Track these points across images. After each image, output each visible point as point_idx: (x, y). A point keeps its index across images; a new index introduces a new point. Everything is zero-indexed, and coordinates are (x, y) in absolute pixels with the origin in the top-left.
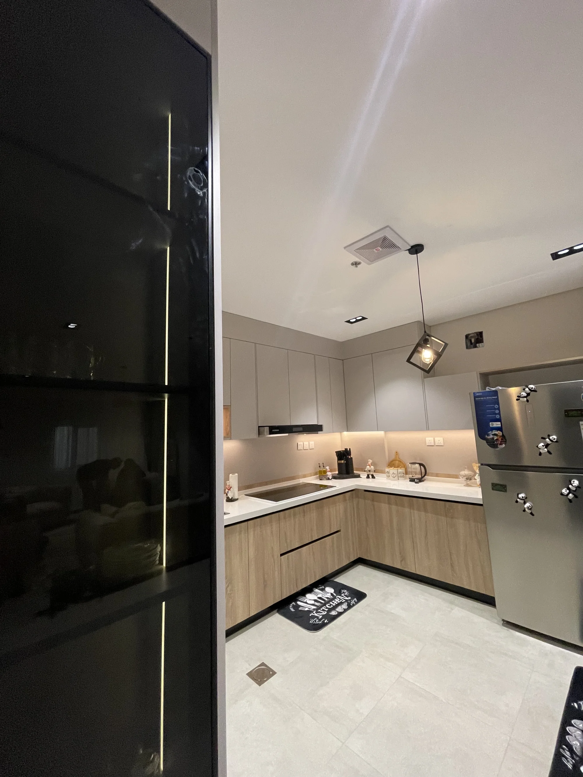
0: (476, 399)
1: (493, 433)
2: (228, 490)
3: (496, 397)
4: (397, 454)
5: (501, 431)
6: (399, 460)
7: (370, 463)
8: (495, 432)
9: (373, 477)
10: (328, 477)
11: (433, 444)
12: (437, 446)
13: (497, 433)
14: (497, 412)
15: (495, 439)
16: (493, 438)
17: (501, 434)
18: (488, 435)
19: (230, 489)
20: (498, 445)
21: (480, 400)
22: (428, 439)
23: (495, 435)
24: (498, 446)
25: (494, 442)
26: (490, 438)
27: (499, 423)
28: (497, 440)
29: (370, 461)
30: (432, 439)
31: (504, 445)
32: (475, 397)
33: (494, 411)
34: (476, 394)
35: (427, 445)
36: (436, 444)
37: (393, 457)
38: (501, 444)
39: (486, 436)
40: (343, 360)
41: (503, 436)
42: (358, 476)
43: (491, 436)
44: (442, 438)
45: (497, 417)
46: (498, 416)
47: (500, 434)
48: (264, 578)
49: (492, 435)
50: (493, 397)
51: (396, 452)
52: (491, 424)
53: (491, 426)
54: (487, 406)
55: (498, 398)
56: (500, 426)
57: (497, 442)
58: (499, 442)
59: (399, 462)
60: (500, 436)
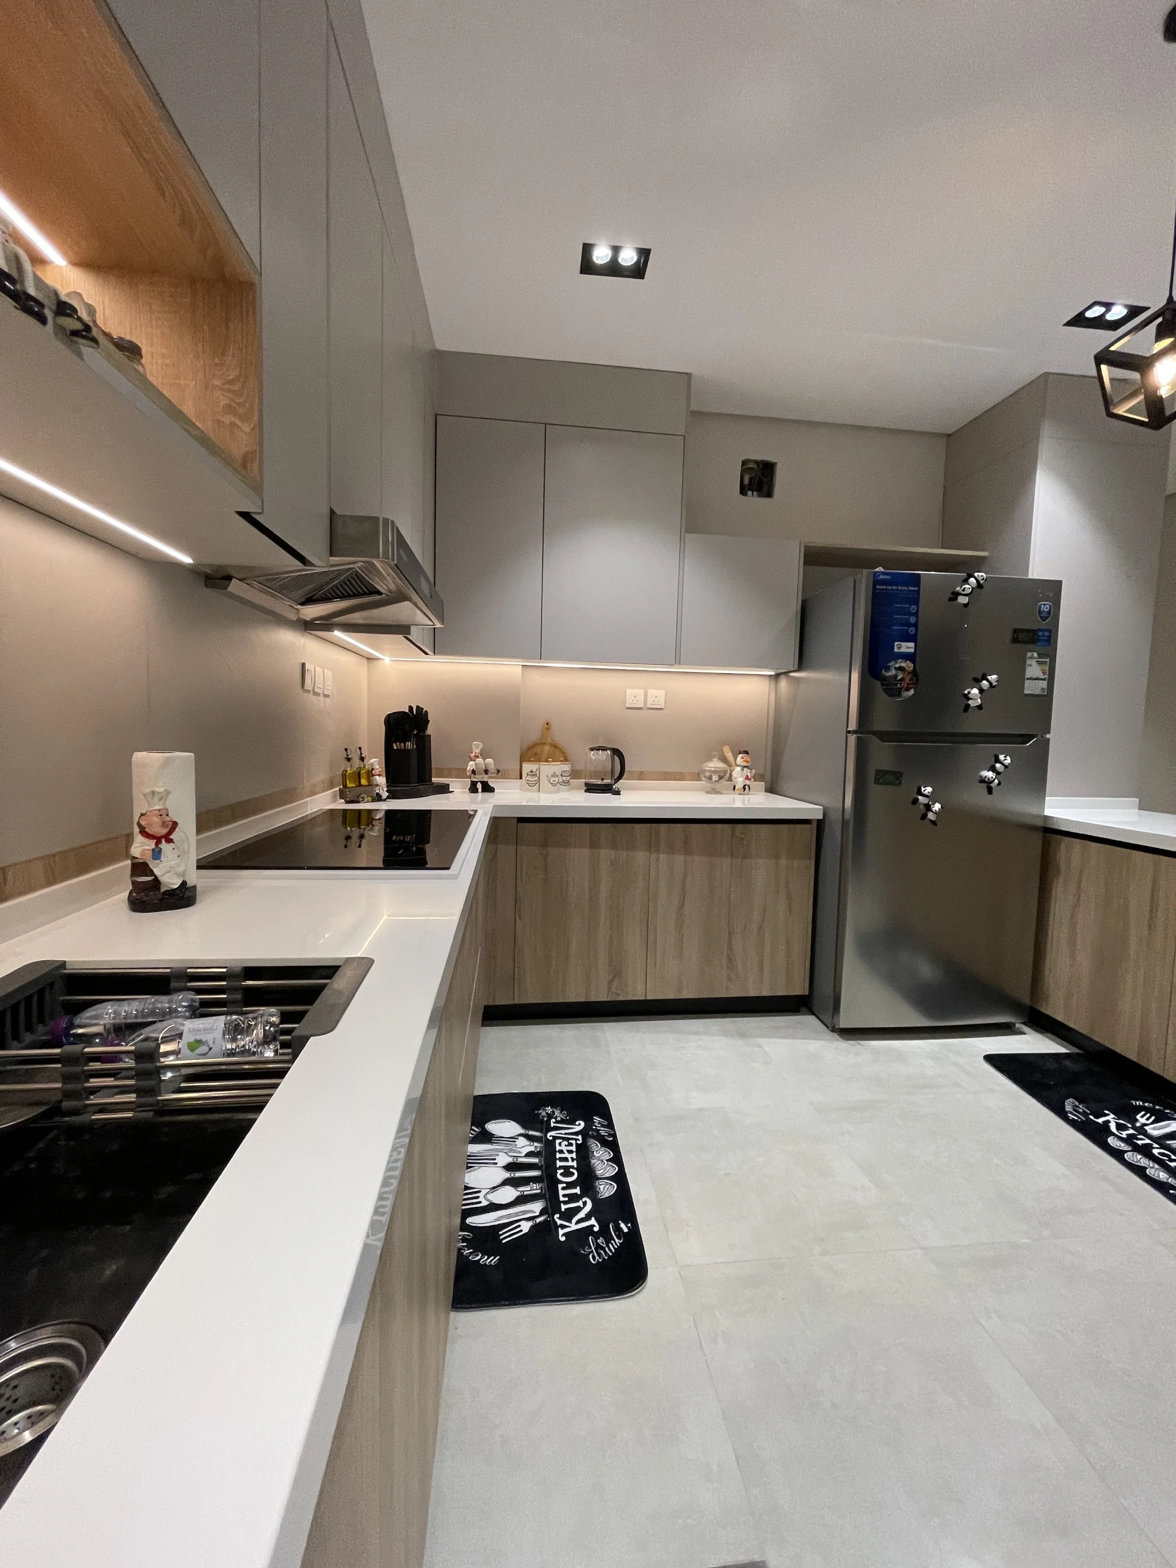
0: (878, 587)
1: (897, 665)
3: (916, 589)
4: (546, 729)
5: (913, 661)
6: (552, 742)
7: (476, 751)
8: (901, 662)
9: (487, 788)
10: (378, 791)
11: (642, 706)
12: (650, 709)
13: (903, 665)
14: (913, 620)
15: (899, 678)
16: (896, 676)
17: (911, 669)
18: (888, 669)
20: (903, 689)
21: (884, 589)
22: (630, 692)
23: (901, 669)
24: (902, 693)
25: (896, 684)
26: (890, 676)
27: (912, 645)
28: (902, 680)
29: (477, 747)
30: (642, 691)
31: (912, 692)
32: (876, 582)
33: (907, 617)
34: (879, 575)
35: (628, 706)
36: (649, 706)
37: (534, 735)
38: (908, 689)
39: (883, 670)
41: (914, 672)
42: (444, 789)
43: (893, 672)
44: (664, 691)
45: (911, 631)
46: (913, 629)
47: (909, 667)
49: (895, 668)
50: (911, 588)
51: (547, 724)
52: (897, 645)
53: (896, 650)
54: (896, 605)
55: (918, 592)
56: (912, 650)
57: (901, 684)
58: (906, 685)
59: (553, 748)
60: (909, 673)
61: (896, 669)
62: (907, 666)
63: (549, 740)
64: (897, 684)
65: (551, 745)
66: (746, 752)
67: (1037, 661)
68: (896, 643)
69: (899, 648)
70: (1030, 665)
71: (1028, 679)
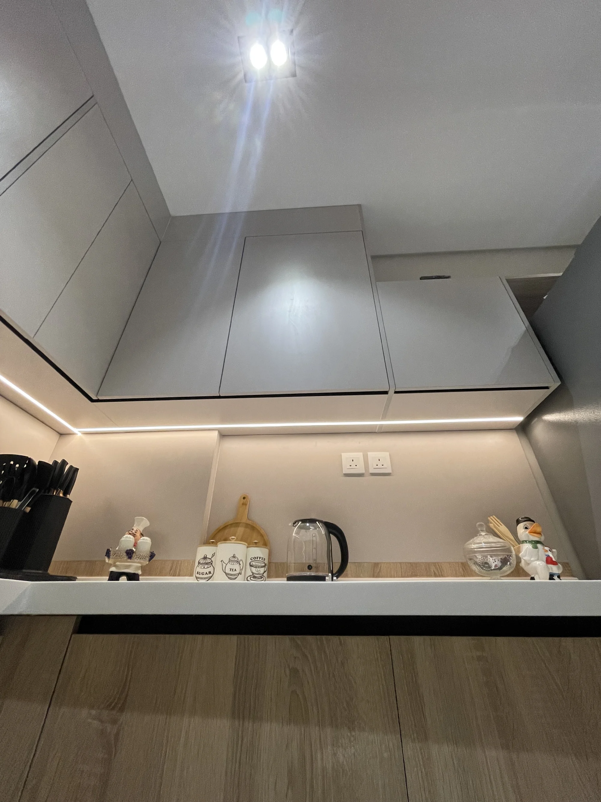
4: (244, 504)
6: (249, 522)
11: (362, 471)
12: (373, 474)
22: (345, 456)
30: (360, 455)
35: (344, 472)
36: (372, 471)
37: (229, 516)
44: (388, 453)
51: (244, 498)
59: (248, 530)
63: (244, 520)
65: (247, 525)
66: (529, 520)
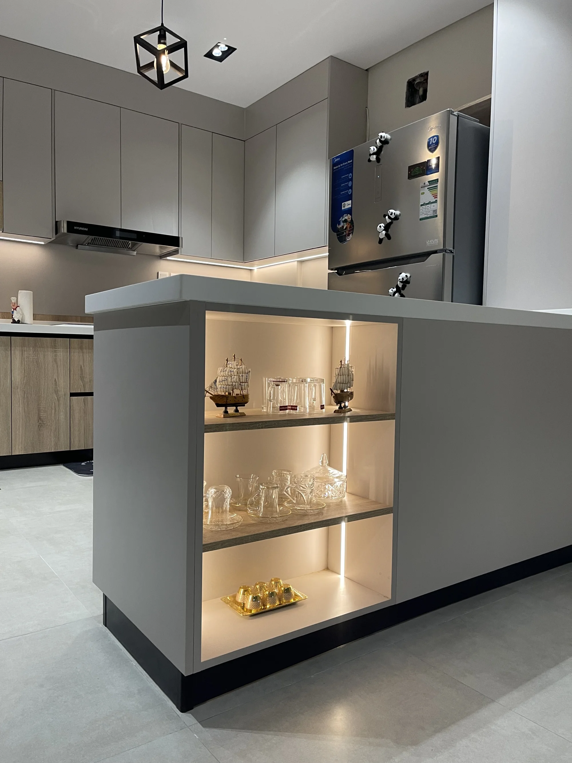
0: (334, 168)
1: (344, 219)
2: (14, 310)
5: (351, 213)
8: (346, 216)
14: (350, 184)
15: (345, 227)
16: (343, 227)
17: (350, 219)
18: (339, 223)
19: (16, 308)
20: (347, 235)
21: (337, 168)
23: (346, 221)
24: (346, 238)
26: (341, 228)
27: (350, 202)
28: (346, 229)
31: (351, 236)
32: (333, 165)
33: (348, 183)
34: (335, 160)
38: (349, 235)
39: (337, 226)
40: (244, 141)
41: (352, 221)
43: (342, 225)
45: (350, 192)
46: (351, 190)
48: (39, 414)
50: (349, 162)
53: (343, 209)
54: (342, 177)
55: (352, 162)
56: (350, 206)
57: (345, 232)
58: (348, 231)
60: (349, 222)
61: (343, 222)
62: (348, 218)
64: (344, 232)
67: (428, 188)
68: (343, 203)
69: (344, 206)
70: (423, 193)
71: (422, 205)
